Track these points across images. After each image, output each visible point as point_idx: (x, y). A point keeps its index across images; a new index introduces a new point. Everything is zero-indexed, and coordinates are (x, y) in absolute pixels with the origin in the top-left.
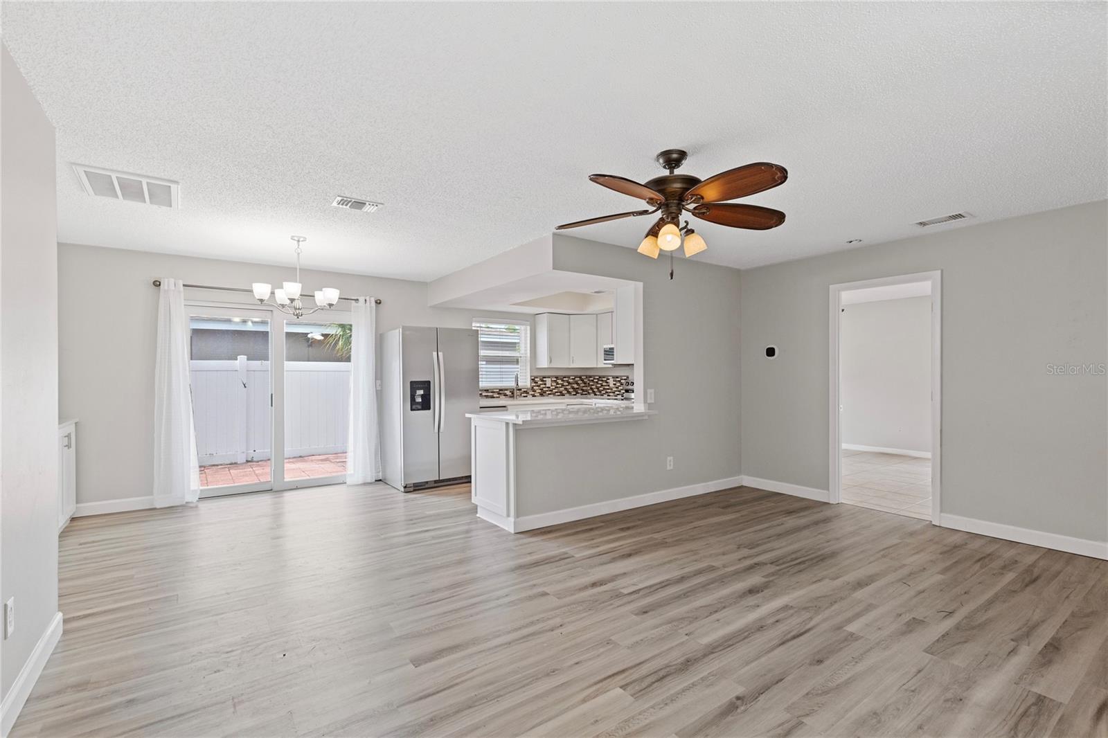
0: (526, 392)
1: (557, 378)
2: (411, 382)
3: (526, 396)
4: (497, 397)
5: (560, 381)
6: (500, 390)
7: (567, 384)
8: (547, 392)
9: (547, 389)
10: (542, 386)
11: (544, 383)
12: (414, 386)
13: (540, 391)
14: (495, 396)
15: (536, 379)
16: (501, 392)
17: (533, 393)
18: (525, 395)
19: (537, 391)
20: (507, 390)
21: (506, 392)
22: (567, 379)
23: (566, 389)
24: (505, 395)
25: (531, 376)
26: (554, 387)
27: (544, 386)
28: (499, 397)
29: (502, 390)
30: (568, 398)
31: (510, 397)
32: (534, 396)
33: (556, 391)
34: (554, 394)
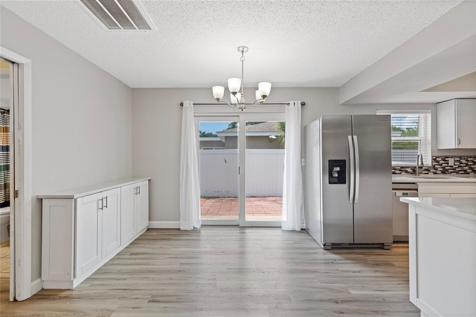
0: (427, 170)
1: (460, 157)
2: (329, 161)
3: (428, 174)
4: (398, 173)
5: (464, 161)
6: (401, 168)
7: (472, 163)
8: (450, 171)
9: (449, 168)
10: (443, 165)
11: (447, 162)
12: (332, 164)
13: (442, 169)
14: (396, 172)
15: (437, 159)
16: (402, 169)
17: (434, 171)
18: (427, 172)
19: (439, 169)
20: (408, 167)
21: (407, 169)
22: (472, 159)
23: (471, 168)
24: (407, 172)
25: (432, 156)
26: (457, 166)
27: (446, 165)
28: (400, 173)
29: (403, 168)
30: (472, 177)
31: (411, 174)
32: (435, 173)
33: (460, 169)
34: (457, 172)
